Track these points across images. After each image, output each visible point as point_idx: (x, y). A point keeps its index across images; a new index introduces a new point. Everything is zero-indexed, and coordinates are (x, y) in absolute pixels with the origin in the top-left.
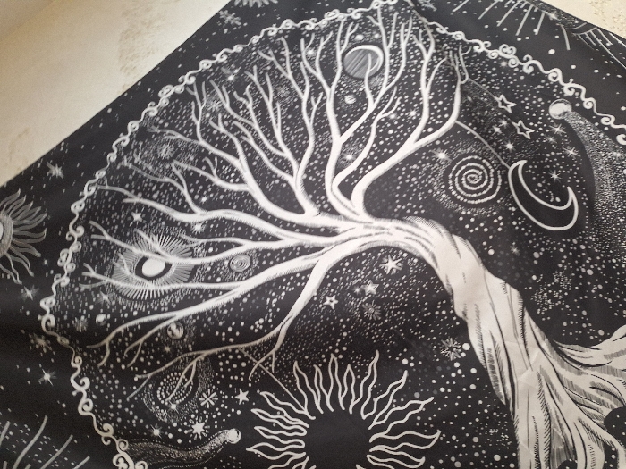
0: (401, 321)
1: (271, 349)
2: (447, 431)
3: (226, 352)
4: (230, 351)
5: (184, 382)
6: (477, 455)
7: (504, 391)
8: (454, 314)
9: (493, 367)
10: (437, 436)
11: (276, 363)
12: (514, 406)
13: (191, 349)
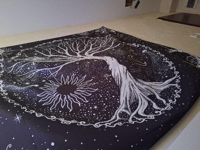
0: (95, 68)
1: (57, 70)
2: (100, 89)
3: (44, 70)
4: (46, 70)
5: (29, 77)
6: (107, 95)
7: (118, 83)
8: (109, 69)
9: (116, 79)
10: (96, 90)
11: (57, 74)
12: (121, 87)
13: (35, 69)
